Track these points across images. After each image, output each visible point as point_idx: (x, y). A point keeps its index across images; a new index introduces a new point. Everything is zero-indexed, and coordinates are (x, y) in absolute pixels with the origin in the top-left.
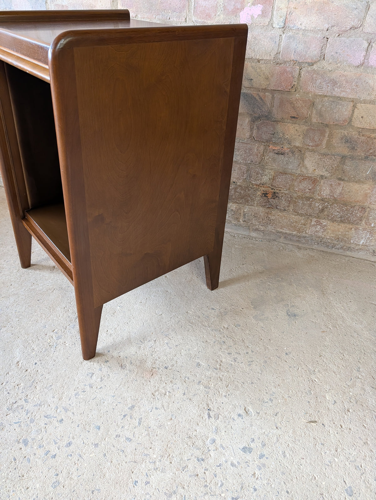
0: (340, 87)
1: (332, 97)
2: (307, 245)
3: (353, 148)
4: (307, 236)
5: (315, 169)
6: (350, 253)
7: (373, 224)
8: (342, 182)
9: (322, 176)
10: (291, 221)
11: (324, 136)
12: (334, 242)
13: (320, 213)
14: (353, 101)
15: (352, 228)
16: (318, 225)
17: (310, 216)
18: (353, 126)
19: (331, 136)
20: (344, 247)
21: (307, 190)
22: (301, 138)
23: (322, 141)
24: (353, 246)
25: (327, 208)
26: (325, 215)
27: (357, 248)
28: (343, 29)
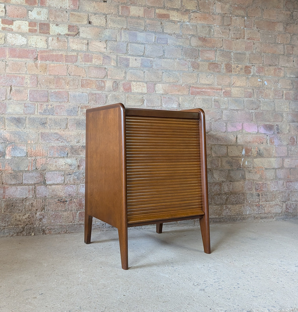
0: (220, 140)
1: (218, 145)
2: (224, 222)
3: (231, 166)
4: (223, 216)
5: (219, 178)
6: (245, 221)
7: (249, 201)
8: (232, 183)
9: (223, 181)
10: (214, 209)
11: (219, 162)
12: (236, 217)
13: (226, 201)
14: (226, 146)
15: (242, 206)
16: (227, 208)
17: (222, 204)
18: (229, 156)
19: (221, 161)
20: (242, 218)
21: (218, 190)
22: (210, 164)
23: (219, 164)
24: (245, 216)
25: (228, 198)
26: (228, 202)
27: (247, 217)
28: (216, 119)
